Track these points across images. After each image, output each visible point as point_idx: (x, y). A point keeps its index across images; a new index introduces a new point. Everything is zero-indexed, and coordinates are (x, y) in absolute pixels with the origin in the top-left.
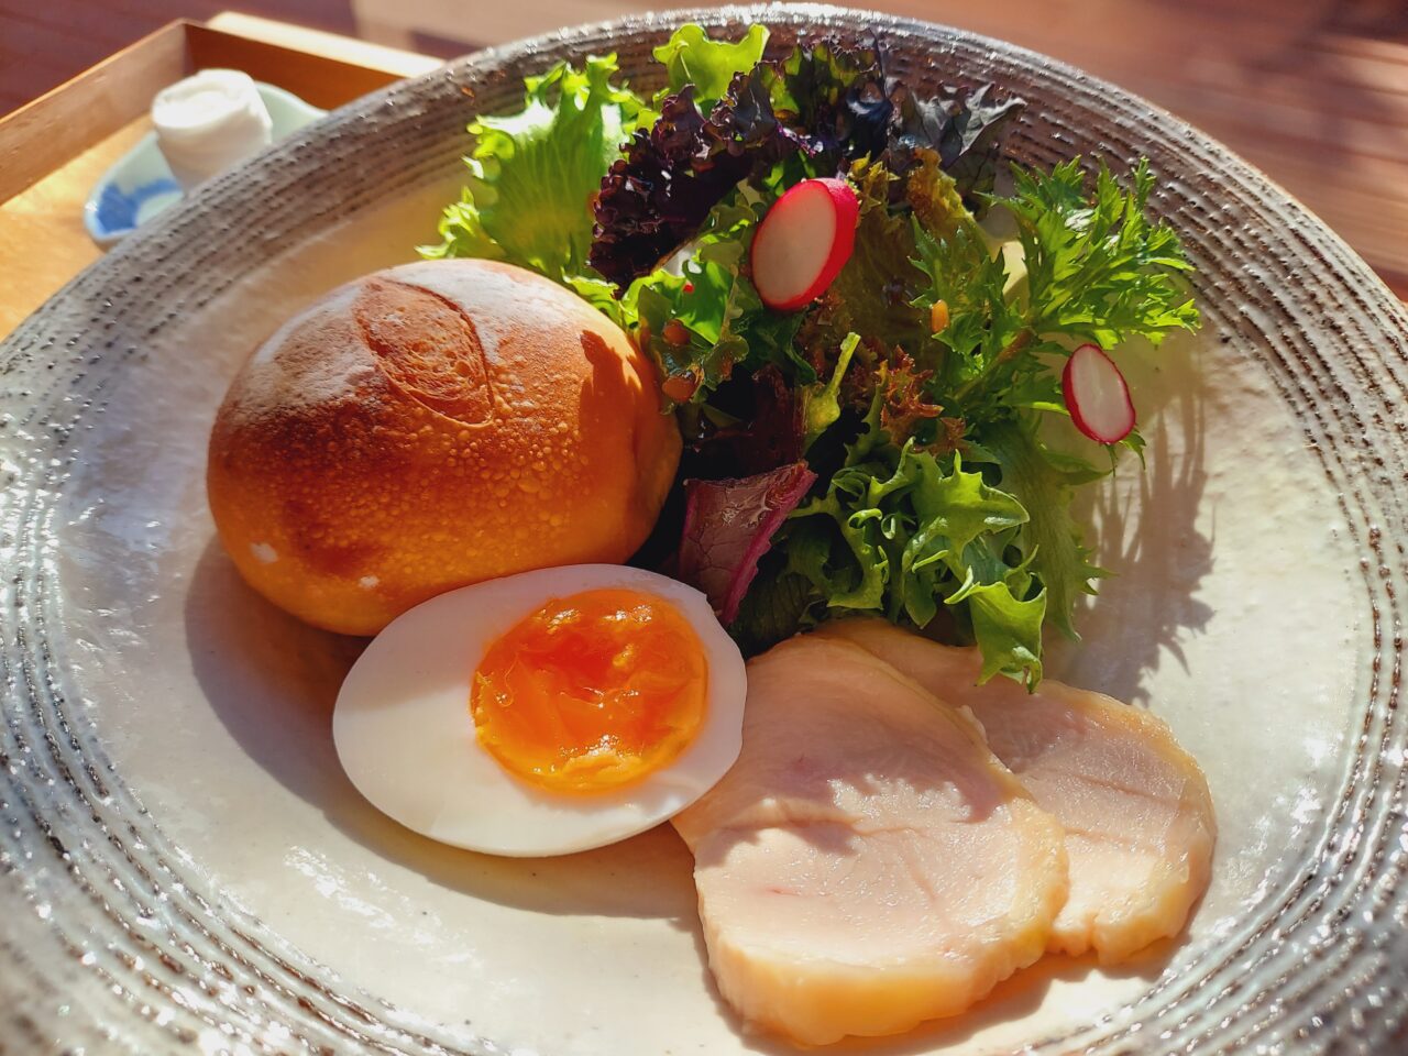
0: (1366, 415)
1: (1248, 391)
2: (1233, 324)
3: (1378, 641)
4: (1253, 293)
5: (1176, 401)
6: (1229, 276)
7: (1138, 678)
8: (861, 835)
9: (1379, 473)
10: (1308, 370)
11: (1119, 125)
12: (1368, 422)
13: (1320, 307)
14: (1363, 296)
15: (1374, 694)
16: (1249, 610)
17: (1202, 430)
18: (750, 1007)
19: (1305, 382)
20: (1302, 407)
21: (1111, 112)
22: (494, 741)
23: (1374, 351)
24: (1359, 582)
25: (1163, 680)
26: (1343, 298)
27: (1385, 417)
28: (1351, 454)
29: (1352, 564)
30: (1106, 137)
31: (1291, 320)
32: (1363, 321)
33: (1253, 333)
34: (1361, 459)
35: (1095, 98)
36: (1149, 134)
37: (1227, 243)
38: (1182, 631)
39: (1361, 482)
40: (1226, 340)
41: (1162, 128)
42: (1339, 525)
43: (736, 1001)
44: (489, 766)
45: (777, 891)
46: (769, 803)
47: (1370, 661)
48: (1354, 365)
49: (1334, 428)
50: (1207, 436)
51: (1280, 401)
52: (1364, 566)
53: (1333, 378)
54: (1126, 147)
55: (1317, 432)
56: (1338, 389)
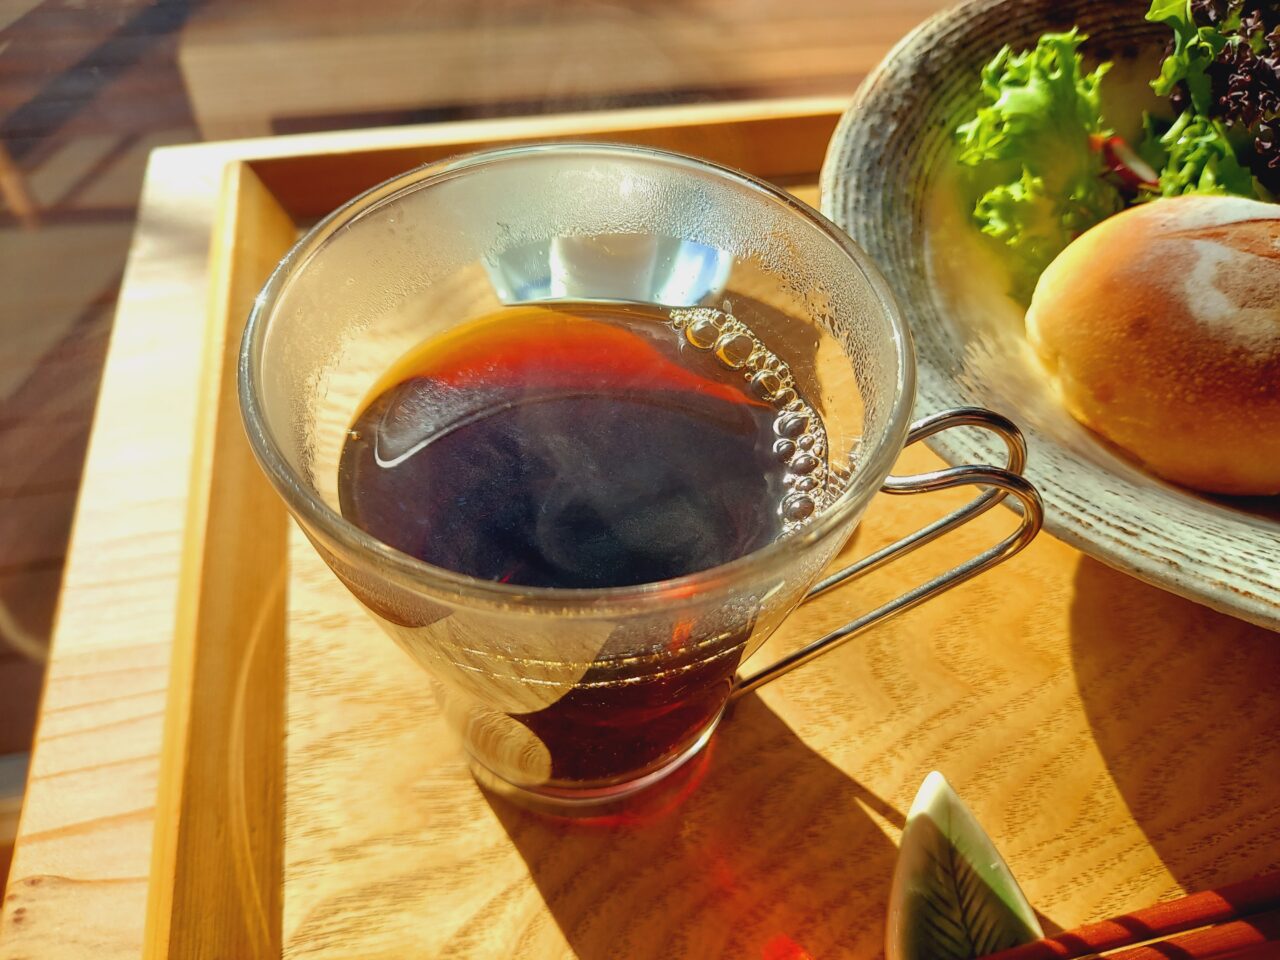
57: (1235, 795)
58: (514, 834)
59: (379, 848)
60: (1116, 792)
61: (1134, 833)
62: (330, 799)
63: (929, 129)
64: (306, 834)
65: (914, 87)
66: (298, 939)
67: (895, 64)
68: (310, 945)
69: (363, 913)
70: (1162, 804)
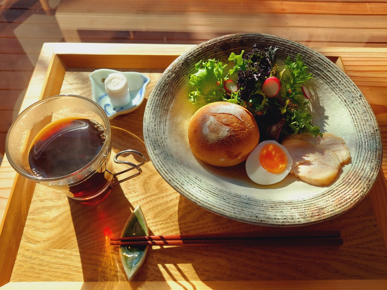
0: (337, 83)
1: (320, 84)
2: (315, 74)
3: (351, 115)
4: (316, 68)
5: (311, 87)
6: (312, 66)
7: (324, 128)
8: (312, 162)
9: (342, 91)
10: (328, 79)
11: (288, 45)
12: (338, 84)
13: (326, 69)
14: (331, 65)
15: (354, 122)
16: (333, 115)
17: (316, 91)
18: (316, 184)
19: (328, 80)
20: (329, 84)
21: (286, 43)
22: (269, 170)
23: (335, 73)
24: (345, 107)
25: (327, 128)
26: (329, 66)
27: (340, 83)
28: (338, 90)
29: (344, 105)
30: (287, 48)
31: (323, 71)
32: (333, 69)
33: (318, 75)
34: (339, 90)
35: (282, 41)
36: (293, 46)
37: (310, 61)
38: (326, 120)
39: (340, 93)
40: (315, 77)
41: (294, 44)
42: (340, 100)
43: (317, 184)
44: (270, 173)
45: (310, 172)
46: (297, 163)
47: (351, 118)
48: (334, 76)
49: (334, 86)
50: (317, 91)
51: (325, 84)
52: (345, 105)
53: (331, 79)
54: (290, 49)
55: (332, 88)
56: (333, 80)
57: (199, 220)
58: (70, 203)
59: (47, 201)
60: (177, 215)
61: (177, 223)
62: (42, 191)
63: (184, 75)
64: (36, 197)
65: (182, 66)
66: (31, 213)
67: (180, 59)
68: (32, 214)
69: (42, 211)
70: (184, 219)
